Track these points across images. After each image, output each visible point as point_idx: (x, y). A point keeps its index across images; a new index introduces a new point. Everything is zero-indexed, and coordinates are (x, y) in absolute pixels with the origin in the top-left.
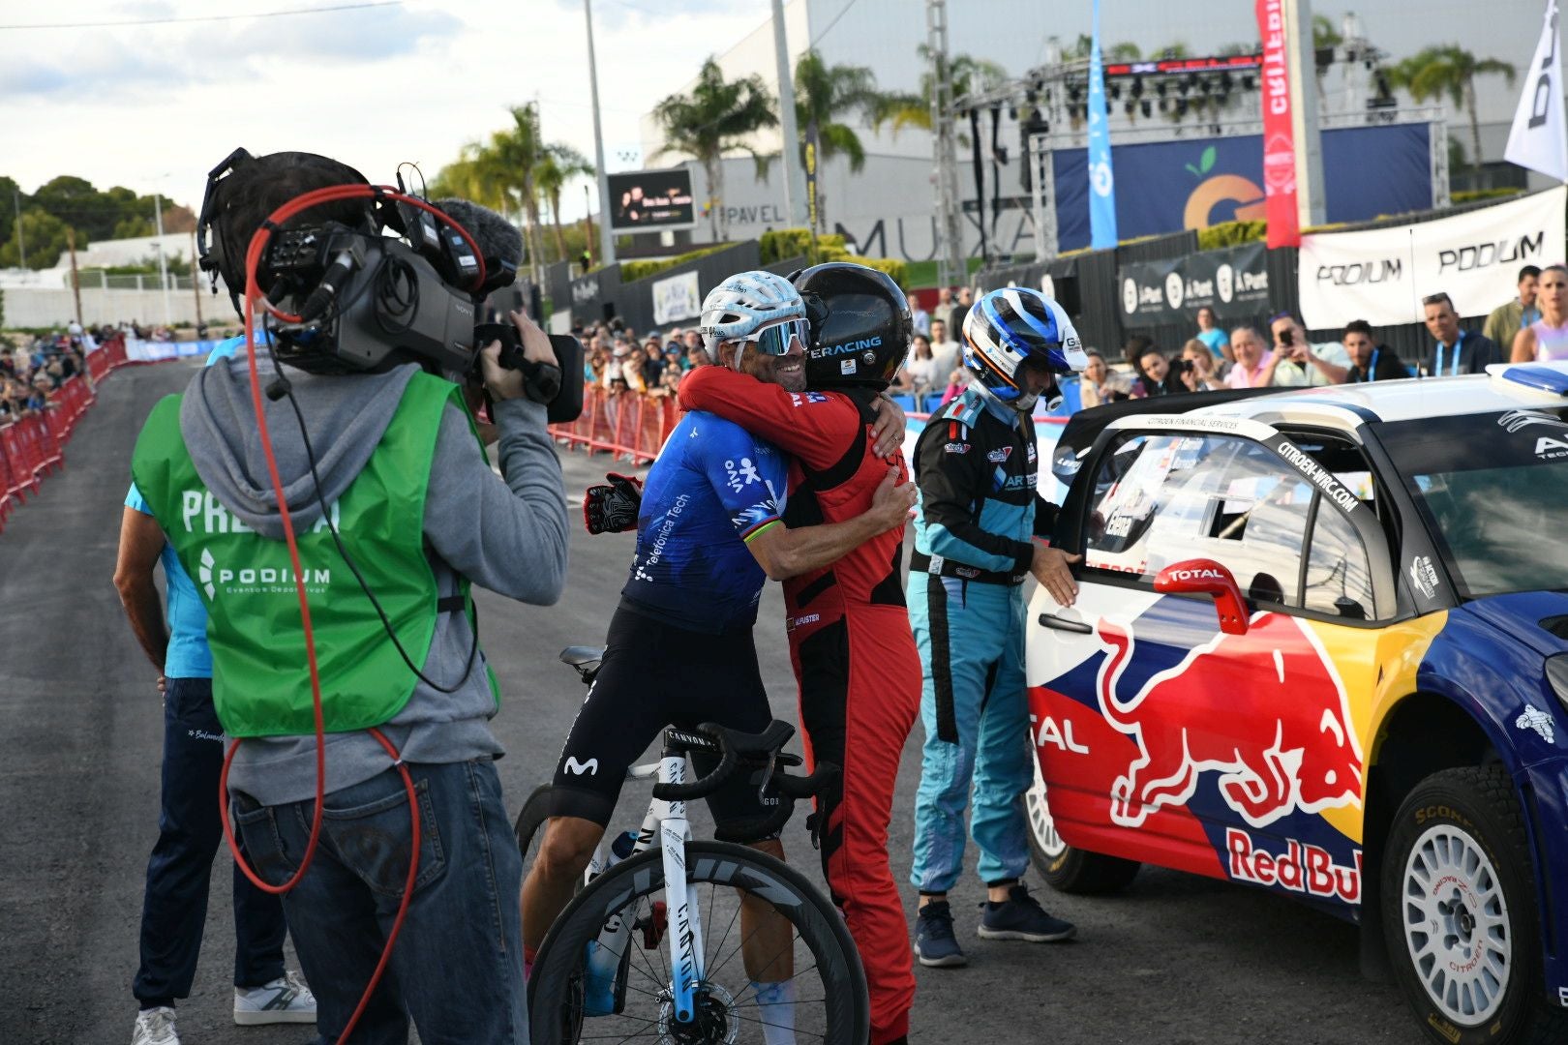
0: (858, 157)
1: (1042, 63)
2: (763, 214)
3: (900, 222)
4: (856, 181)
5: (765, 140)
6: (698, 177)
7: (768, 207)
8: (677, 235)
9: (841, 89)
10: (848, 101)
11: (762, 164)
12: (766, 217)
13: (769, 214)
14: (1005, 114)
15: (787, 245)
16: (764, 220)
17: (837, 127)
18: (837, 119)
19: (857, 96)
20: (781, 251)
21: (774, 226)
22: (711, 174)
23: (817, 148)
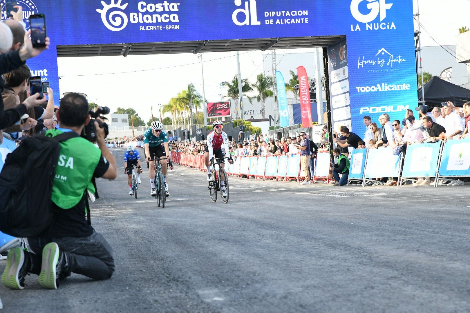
5: (249, 94)
6: (233, 103)
8: (226, 118)
9: (268, 81)
10: (269, 85)
11: (250, 99)
12: (251, 113)
13: (252, 112)
17: (268, 91)
18: (267, 89)
21: (253, 116)
22: (235, 102)
23: (262, 96)
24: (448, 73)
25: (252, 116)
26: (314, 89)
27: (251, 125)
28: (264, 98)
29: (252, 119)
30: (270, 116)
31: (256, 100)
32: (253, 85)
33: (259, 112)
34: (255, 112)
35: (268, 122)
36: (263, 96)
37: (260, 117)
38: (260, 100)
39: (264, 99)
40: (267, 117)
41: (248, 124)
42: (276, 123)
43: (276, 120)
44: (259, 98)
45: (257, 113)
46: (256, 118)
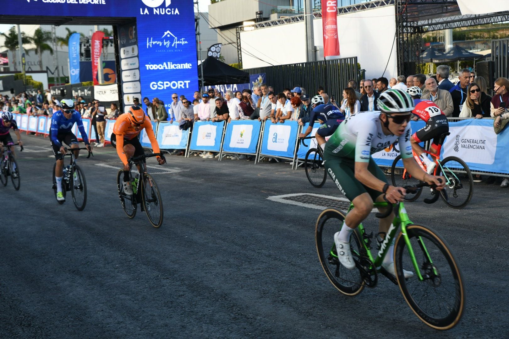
0: (52, 51)
1: (89, 35)
2: (28, 63)
3: (62, 67)
4: (51, 57)
5: (27, 46)
6: (10, 54)
7: (29, 62)
9: (45, 37)
10: (46, 39)
11: (27, 51)
13: (30, 63)
14: (83, 45)
15: (20, 77)
16: (28, 65)
18: (45, 43)
19: (49, 38)
20: (19, 78)
21: (31, 67)
22: (13, 55)
23: (39, 50)
24: (217, 48)
26: (88, 45)
27: (32, 79)
28: (41, 51)
29: (30, 70)
30: (47, 68)
31: (34, 52)
32: (30, 38)
33: (36, 63)
34: (33, 63)
35: (45, 74)
36: (41, 49)
37: (38, 69)
38: (38, 53)
40: (45, 69)
42: (53, 74)
43: (53, 71)
44: (36, 51)
45: (35, 65)
46: (34, 69)
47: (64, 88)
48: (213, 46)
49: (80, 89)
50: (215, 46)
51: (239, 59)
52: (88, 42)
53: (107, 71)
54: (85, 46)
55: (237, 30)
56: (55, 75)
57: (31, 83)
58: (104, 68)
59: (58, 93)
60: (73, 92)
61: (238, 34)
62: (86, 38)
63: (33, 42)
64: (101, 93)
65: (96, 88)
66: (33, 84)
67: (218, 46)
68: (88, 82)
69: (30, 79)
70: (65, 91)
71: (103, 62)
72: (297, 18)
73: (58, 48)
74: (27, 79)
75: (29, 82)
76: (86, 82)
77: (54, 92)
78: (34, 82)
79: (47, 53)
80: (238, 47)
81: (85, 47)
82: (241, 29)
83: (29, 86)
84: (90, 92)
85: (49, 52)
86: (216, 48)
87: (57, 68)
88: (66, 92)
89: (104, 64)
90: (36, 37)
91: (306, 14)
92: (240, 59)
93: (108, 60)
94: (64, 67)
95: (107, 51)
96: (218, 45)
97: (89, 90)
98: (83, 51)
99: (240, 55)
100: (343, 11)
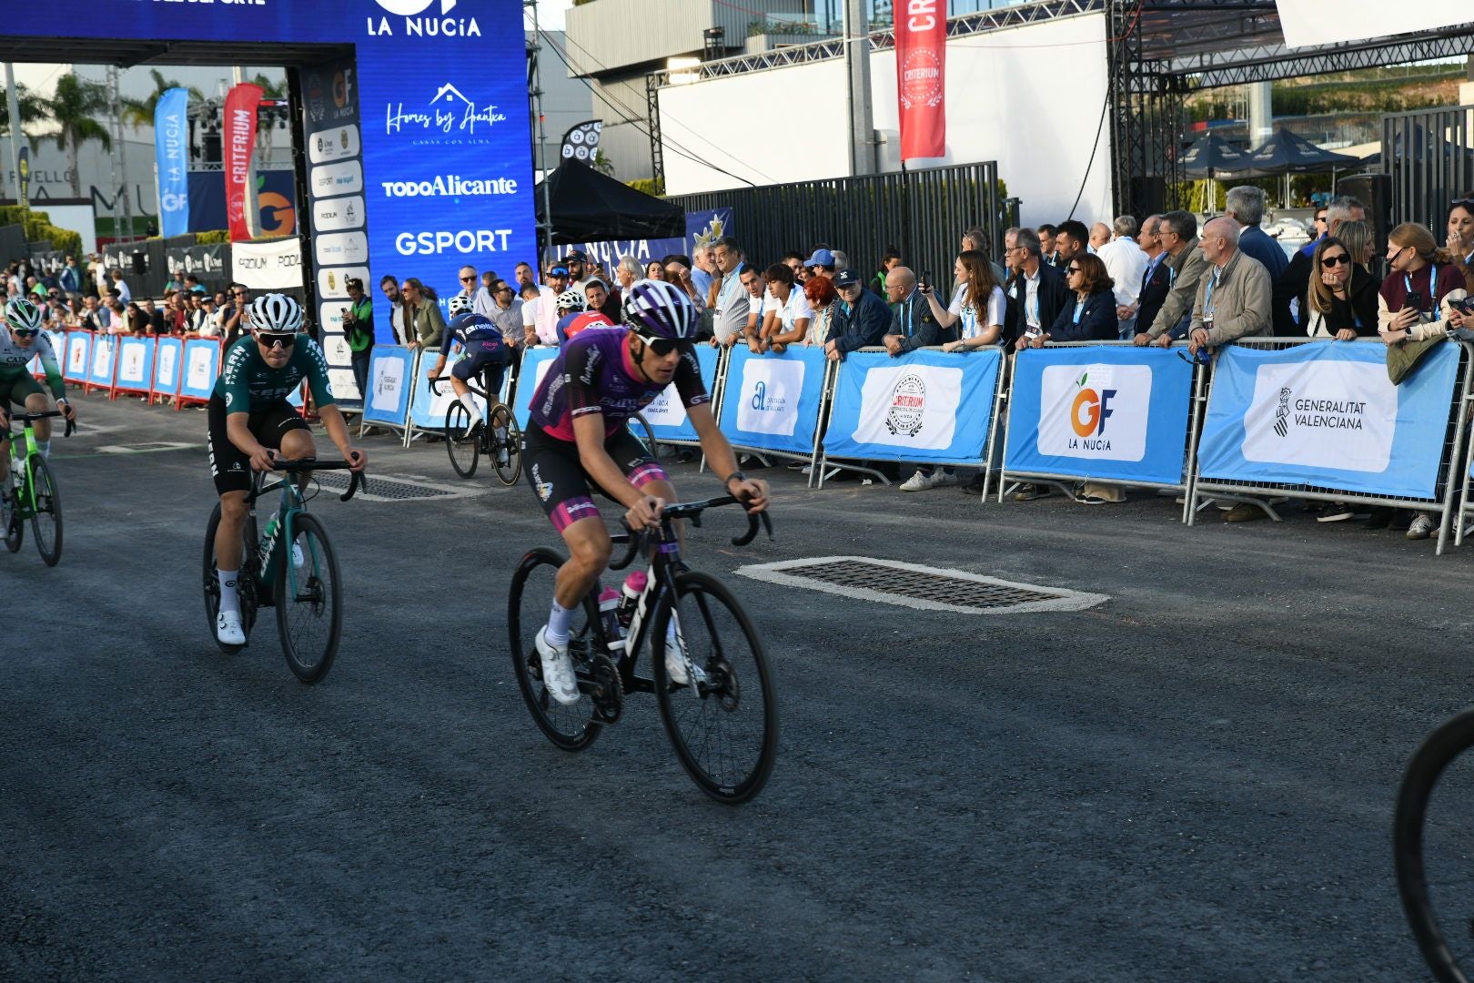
0: (106, 139)
1: (216, 95)
2: (37, 177)
3: (138, 187)
4: (105, 158)
5: (35, 127)
7: (40, 172)
9: (86, 98)
10: (89, 108)
11: (35, 141)
12: (39, 179)
13: (42, 177)
14: (198, 124)
15: (13, 215)
16: (37, 181)
17: (87, 121)
18: (88, 117)
19: (99, 103)
20: (10, 219)
21: (46, 186)
23: (69, 138)
25: (41, 188)
26: (215, 124)
27: (50, 224)
29: (42, 196)
30: (94, 190)
31: (53, 144)
32: (45, 103)
33: (61, 177)
34: (51, 177)
35: (89, 209)
36: (74, 134)
37: (67, 192)
38: (66, 147)
39: (76, 145)
40: (86, 193)
41: (40, 221)
42: (110, 208)
43: (109, 203)
44: (60, 140)
45: (57, 181)
46: (53, 195)
47: (144, 250)
48: (577, 127)
49: (189, 254)
50: (582, 128)
51: (655, 168)
52: (214, 114)
53: (270, 199)
54: (204, 126)
55: (648, 84)
56: (118, 212)
57: (46, 234)
58: (261, 191)
59: (126, 265)
60: (171, 259)
61: (652, 94)
62: (208, 105)
63: (51, 113)
64: (252, 264)
65: (239, 250)
66: (51, 236)
67: (592, 129)
68: (215, 232)
69: (44, 221)
70: (146, 258)
71: (259, 174)
72: (822, 48)
73: (127, 131)
74: (35, 225)
75: (39, 231)
76: (208, 233)
77: (115, 262)
78: (56, 232)
79: (91, 146)
80: (652, 131)
81: (207, 130)
82: (661, 81)
83: (40, 241)
84: (218, 263)
85: (99, 143)
86: (585, 133)
87: (122, 191)
88: (150, 262)
89: (262, 178)
90: (61, 100)
91: (849, 37)
92: (658, 166)
93: (273, 168)
94: (141, 189)
95: (269, 143)
96: (590, 125)
97: (216, 257)
98: (199, 142)
99: (657, 156)
100: (956, 28)
